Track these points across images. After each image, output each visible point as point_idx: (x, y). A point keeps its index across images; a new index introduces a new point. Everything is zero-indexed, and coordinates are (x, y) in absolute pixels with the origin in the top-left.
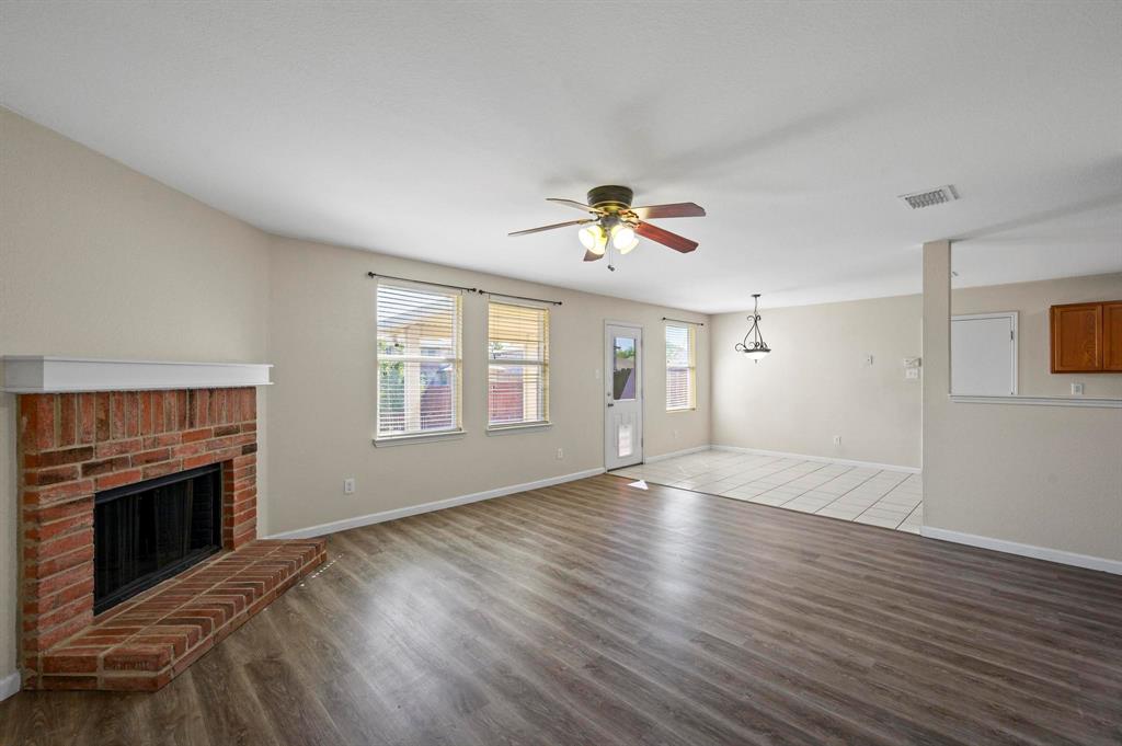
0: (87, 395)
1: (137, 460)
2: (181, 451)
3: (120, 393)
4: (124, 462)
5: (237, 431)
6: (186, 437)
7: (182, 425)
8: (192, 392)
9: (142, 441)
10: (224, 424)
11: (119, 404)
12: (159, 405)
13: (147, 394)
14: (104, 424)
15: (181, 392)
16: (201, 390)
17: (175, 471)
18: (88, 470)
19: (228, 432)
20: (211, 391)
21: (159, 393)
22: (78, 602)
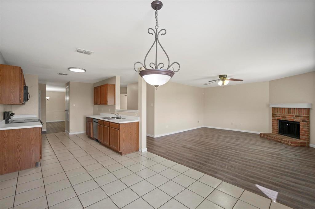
0: (276, 108)
1: (282, 117)
2: (288, 117)
3: (279, 108)
4: (280, 117)
5: (301, 117)
6: (289, 115)
7: (288, 113)
8: (290, 108)
9: (282, 115)
10: (298, 115)
11: (279, 109)
12: (284, 110)
13: (283, 108)
14: (278, 111)
15: (288, 108)
16: (292, 108)
17: (287, 120)
18: (276, 116)
19: (298, 116)
20: (294, 109)
21: (285, 108)
22: (275, 130)
